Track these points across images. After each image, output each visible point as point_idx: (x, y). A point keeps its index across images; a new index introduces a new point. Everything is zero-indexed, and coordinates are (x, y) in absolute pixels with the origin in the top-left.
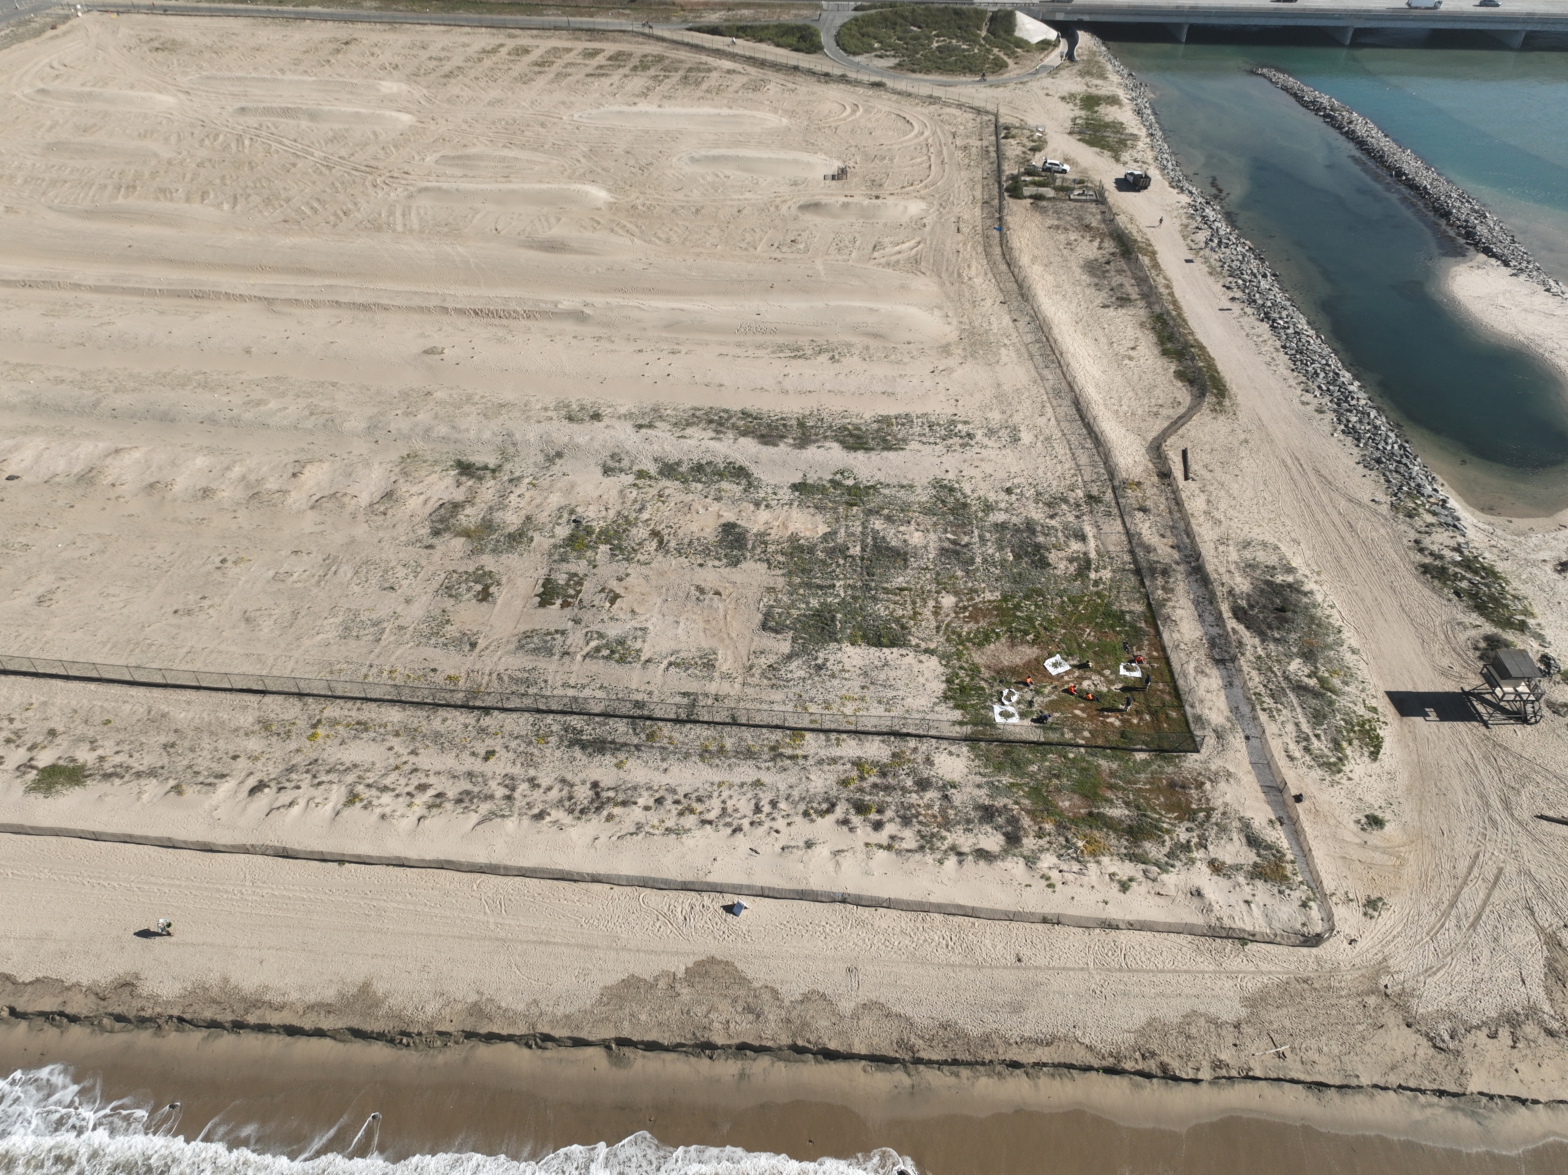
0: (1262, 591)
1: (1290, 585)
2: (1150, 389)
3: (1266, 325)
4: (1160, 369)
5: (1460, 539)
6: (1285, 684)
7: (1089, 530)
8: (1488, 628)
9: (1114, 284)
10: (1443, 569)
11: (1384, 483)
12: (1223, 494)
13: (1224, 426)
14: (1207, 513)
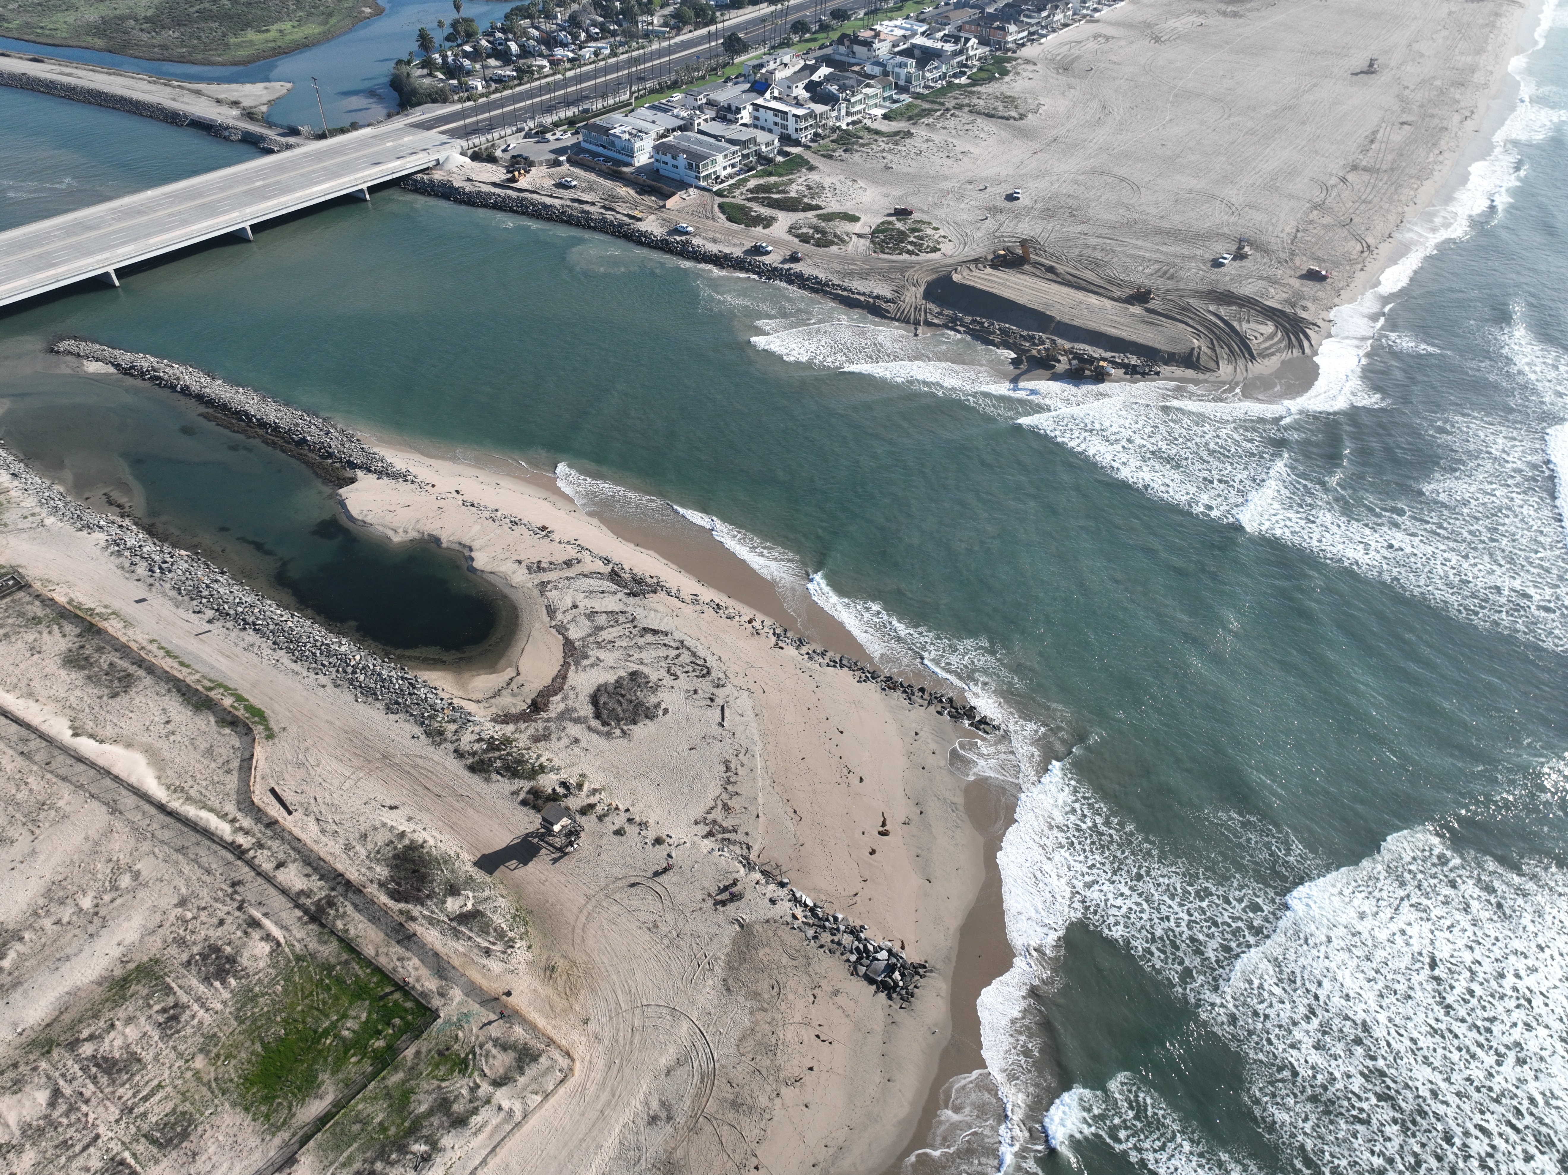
0: (397, 866)
1: (409, 847)
2: (209, 752)
3: (251, 632)
4: (203, 727)
5: (477, 729)
6: (454, 924)
7: (257, 914)
8: (527, 785)
9: (105, 666)
10: (482, 761)
11: (412, 719)
12: (323, 807)
13: (284, 747)
14: (323, 831)
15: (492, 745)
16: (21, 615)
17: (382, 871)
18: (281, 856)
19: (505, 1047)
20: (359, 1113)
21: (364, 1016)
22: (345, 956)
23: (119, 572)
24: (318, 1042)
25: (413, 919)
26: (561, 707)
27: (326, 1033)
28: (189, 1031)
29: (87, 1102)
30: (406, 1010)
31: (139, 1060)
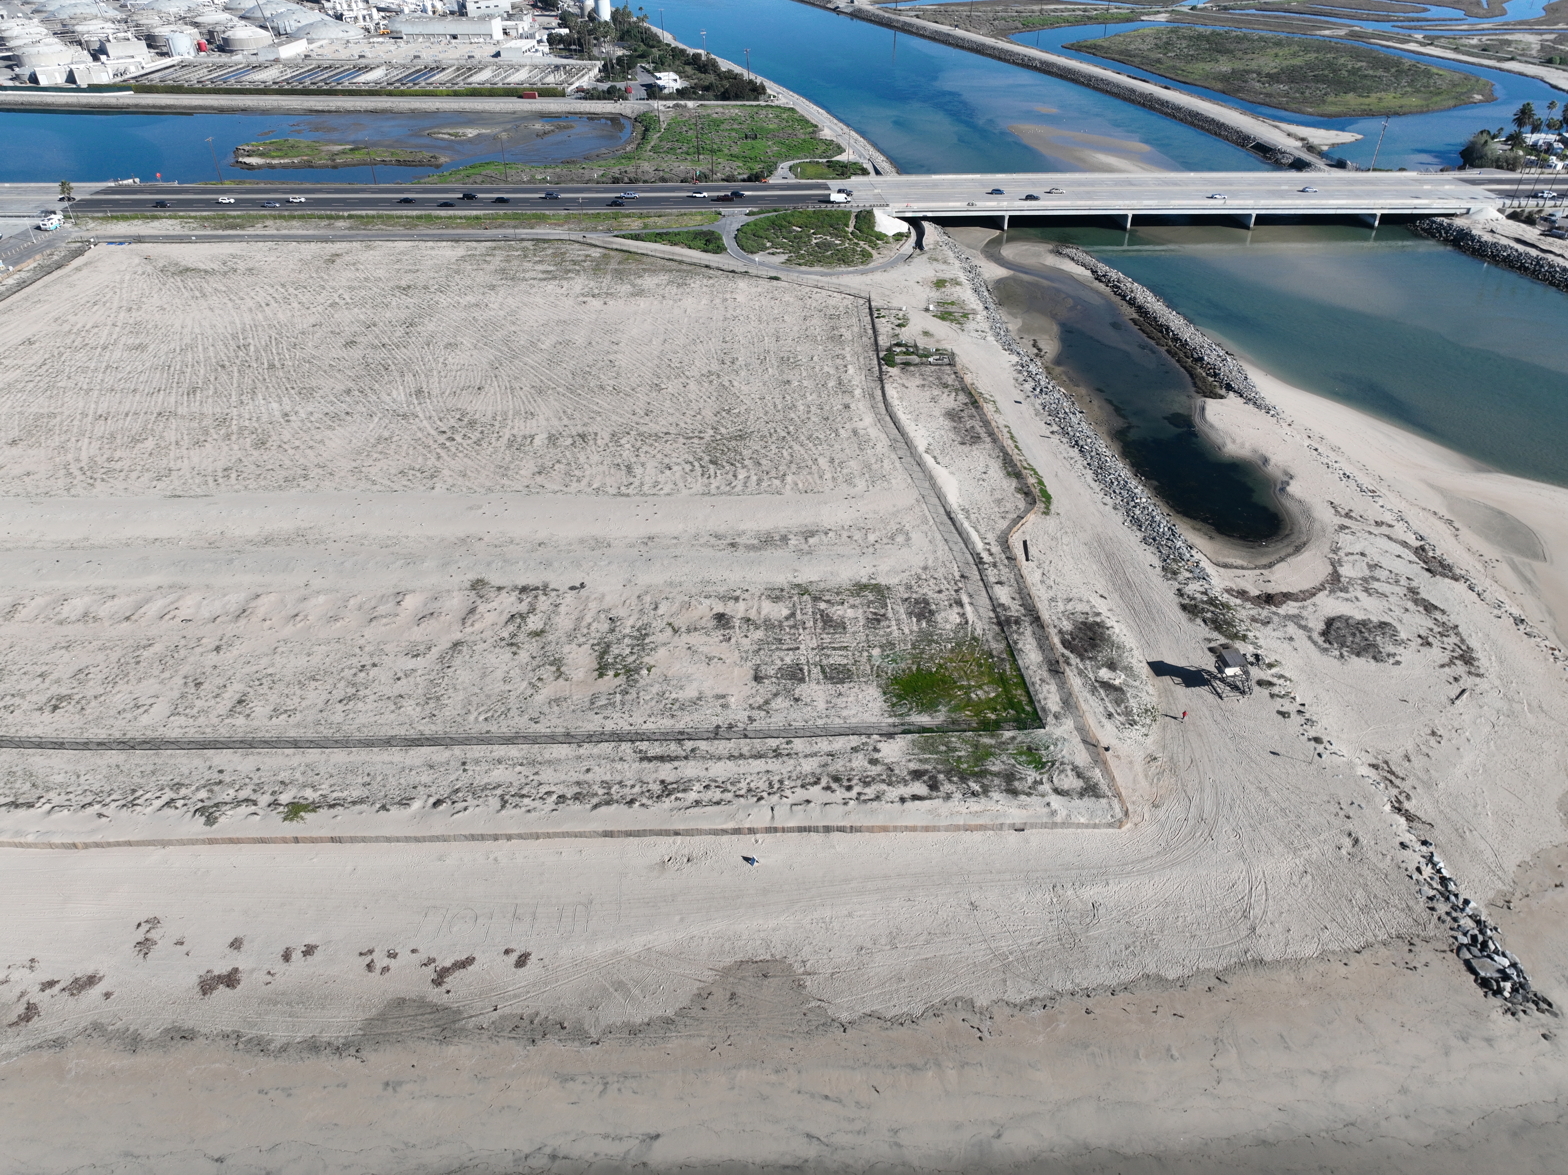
0: (1080, 629)
1: (1097, 624)
2: (999, 502)
3: (1076, 450)
4: (1005, 487)
5: (1207, 586)
6: (1097, 684)
7: (965, 599)
8: (1223, 640)
9: (968, 427)
10: (1196, 606)
11: (1158, 554)
12: (1052, 569)
13: (1051, 522)
14: (1042, 582)
15: (1212, 601)
16: (939, 378)
17: (1067, 626)
18: (1003, 579)
19: (1079, 775)
20: (951, 742)
21: (993, 695)
22: (1004, 656)
23: (1013, 381)
24: (952, 689)
25: (1069, 664)
26: (1295, 611)
27: (961, 688)
28: (881, 633)
29: (804, 629)
30: (1024, 710)
31: (845, 628)
